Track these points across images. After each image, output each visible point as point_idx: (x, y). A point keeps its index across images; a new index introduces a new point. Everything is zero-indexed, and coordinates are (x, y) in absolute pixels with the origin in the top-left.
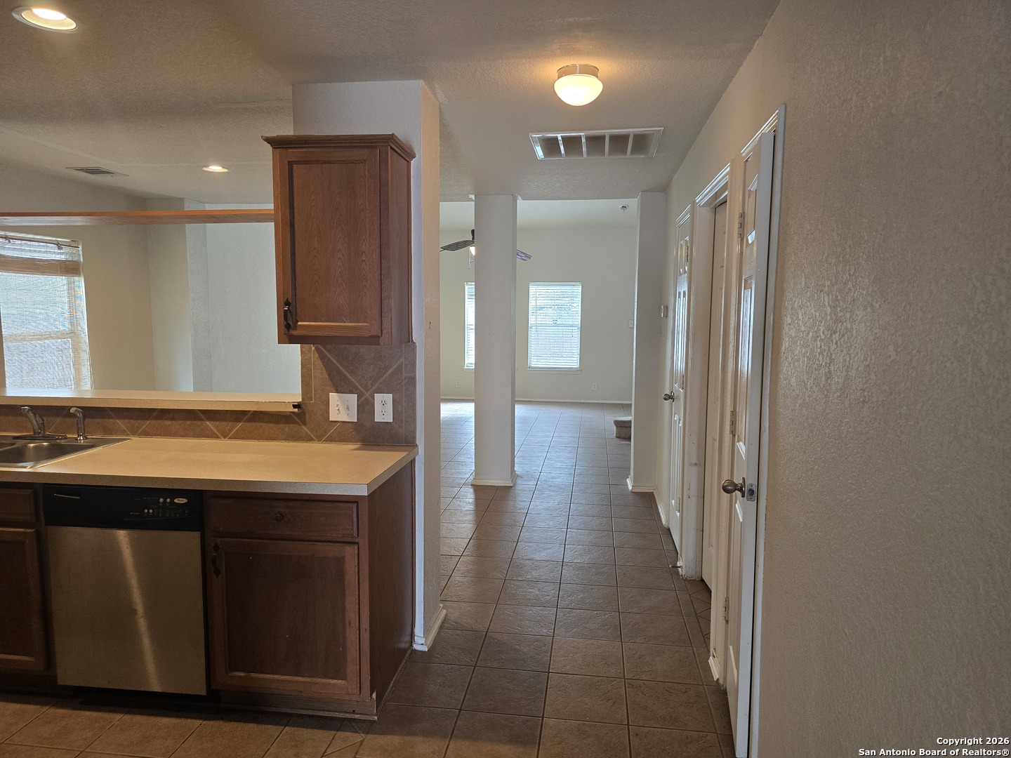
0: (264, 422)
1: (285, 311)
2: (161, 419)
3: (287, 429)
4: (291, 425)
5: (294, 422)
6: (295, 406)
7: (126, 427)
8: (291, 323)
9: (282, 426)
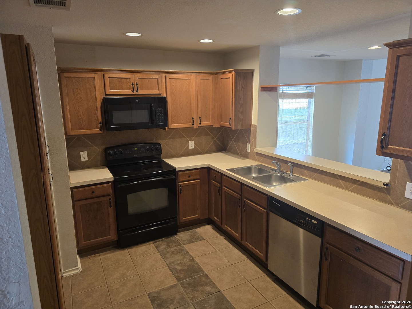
0: (367, 188)
1: (382, 139)
2: (321, 174)
3: (379, 194)
4: (381, 193)
5: (383, 192)
6: (384, 185)
7: (308, 174)
8: (384, 145)
9: (376, 192)
